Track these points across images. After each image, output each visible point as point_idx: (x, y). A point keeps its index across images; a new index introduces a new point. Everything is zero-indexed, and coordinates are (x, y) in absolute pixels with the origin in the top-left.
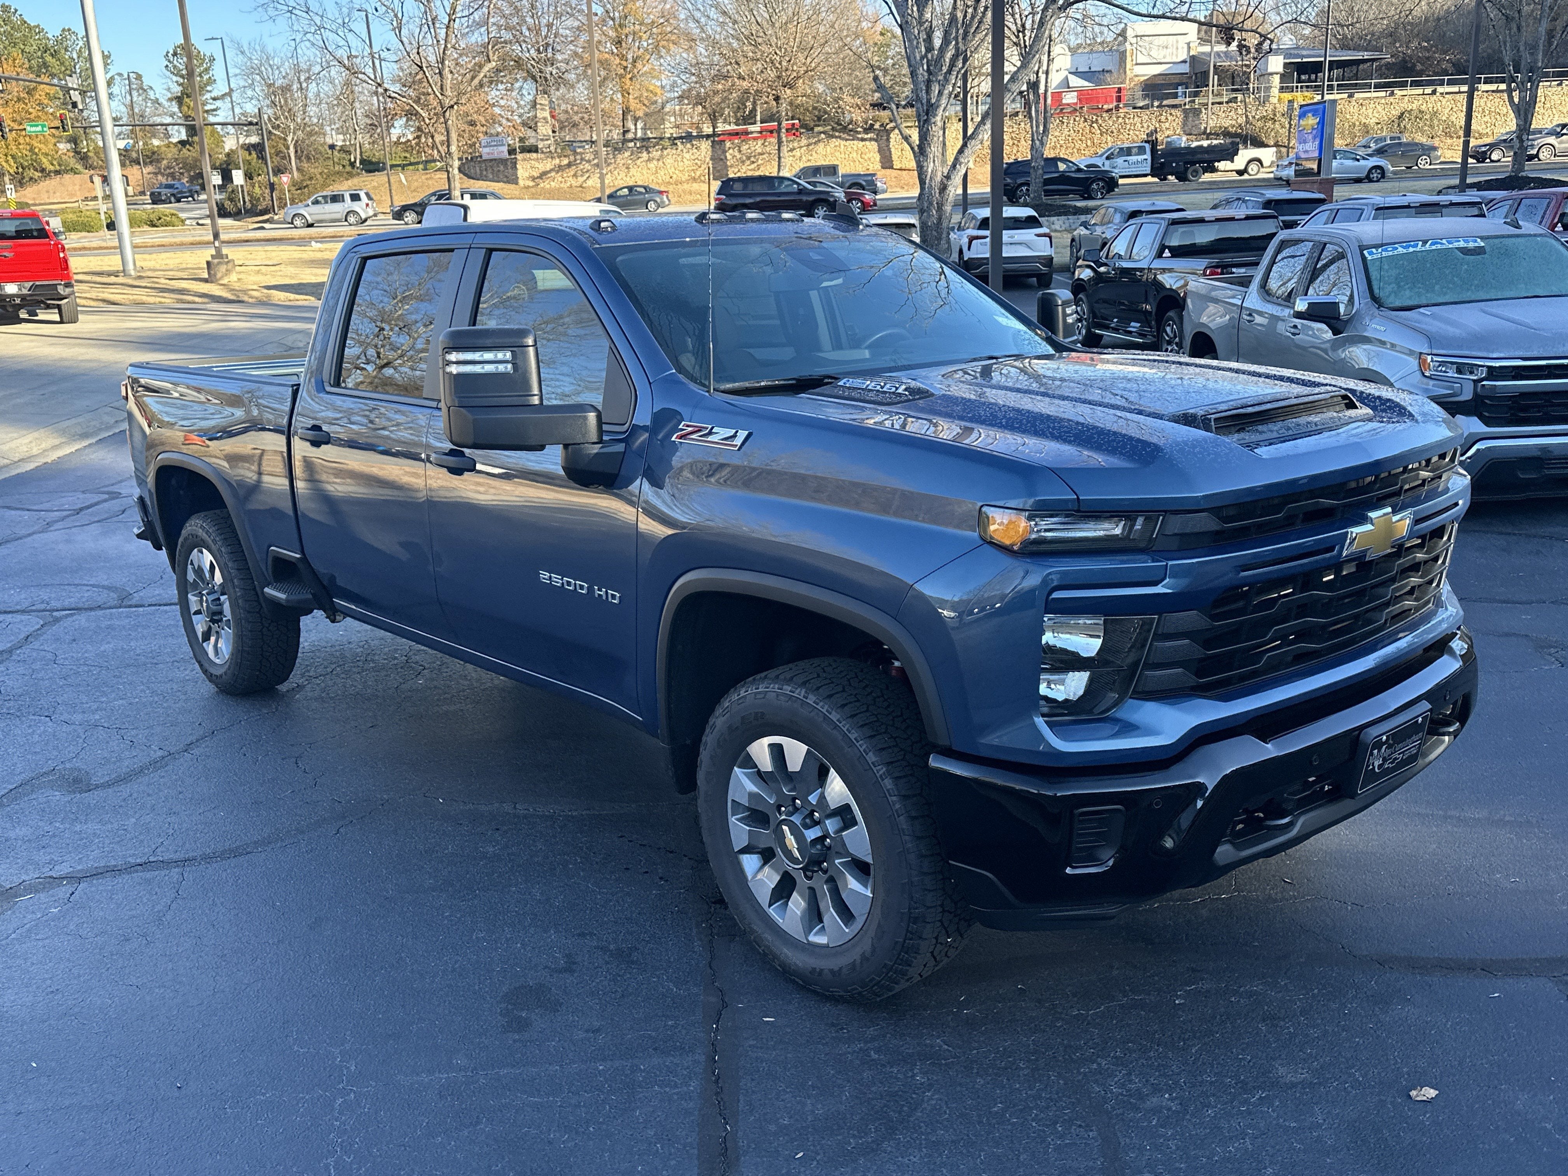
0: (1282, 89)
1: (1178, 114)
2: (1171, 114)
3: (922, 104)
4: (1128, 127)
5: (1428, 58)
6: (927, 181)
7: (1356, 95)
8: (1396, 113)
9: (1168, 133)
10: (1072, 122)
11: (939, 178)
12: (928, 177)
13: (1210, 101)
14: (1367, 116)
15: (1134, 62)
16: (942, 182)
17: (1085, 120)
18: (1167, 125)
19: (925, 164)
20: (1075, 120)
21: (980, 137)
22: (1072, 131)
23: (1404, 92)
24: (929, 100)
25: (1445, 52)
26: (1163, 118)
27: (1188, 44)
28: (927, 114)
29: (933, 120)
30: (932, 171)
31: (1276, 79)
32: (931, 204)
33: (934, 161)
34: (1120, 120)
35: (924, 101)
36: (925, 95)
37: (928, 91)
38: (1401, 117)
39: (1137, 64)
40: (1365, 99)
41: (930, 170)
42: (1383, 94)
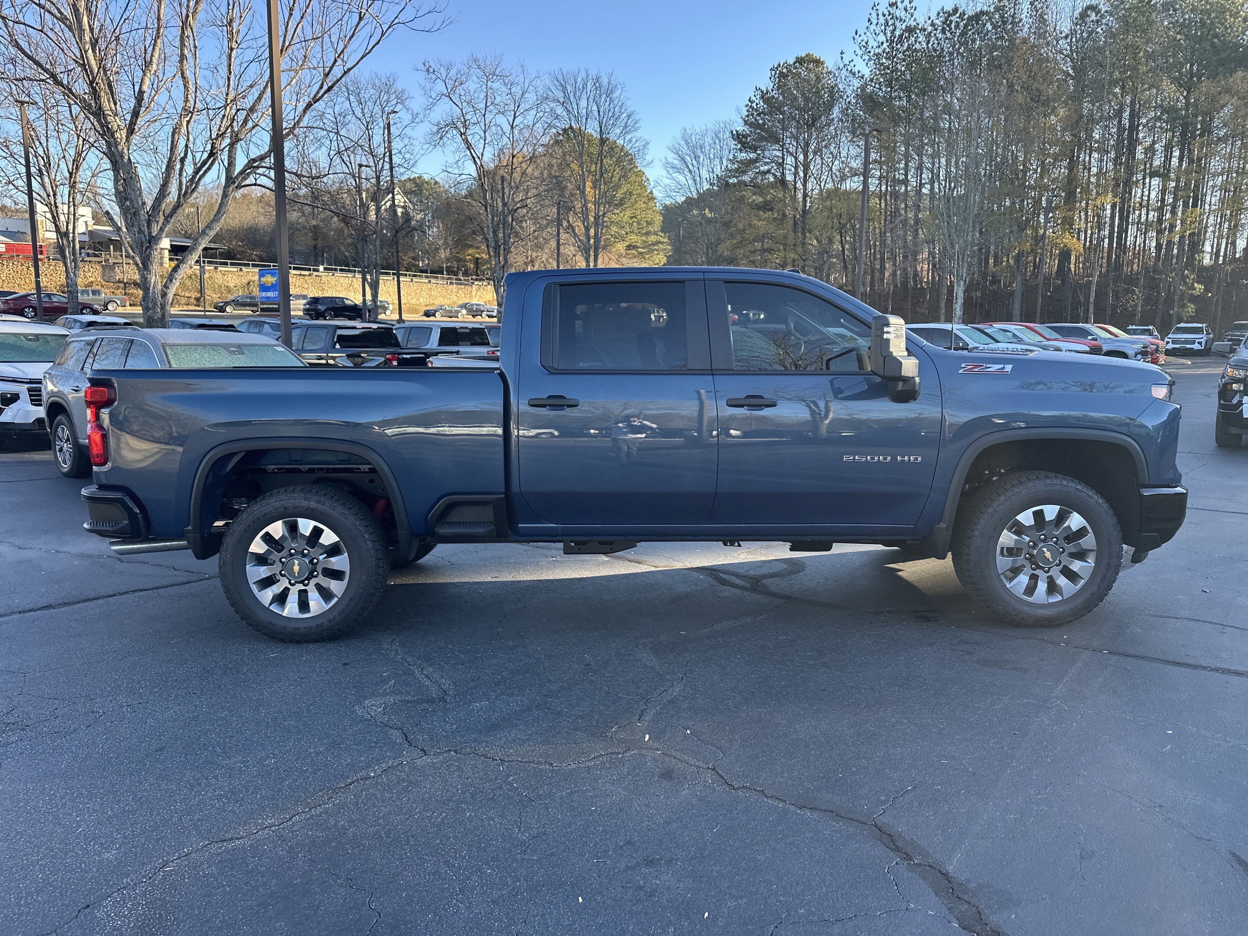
0: (170, 259)
1: (98, 268)
2: (92, 267)
3: (145, 236)
4: (59, 272)
5: (243, 252)
6: (151, 289)
7: (220, 269)
8: (245, 281)
9: (91, 279)
10: (11, 265)
11: (159, 287)
12: (152, 286)
13: (125, 262)
14: (228, 282)
15: (45, 229)
16: (162, 290)
17: (22, 265)
18: (90, 274)
19: (149, 276)
20: (13, 264)
21: (189, 262)
22: (12, 271)
23: (248, 270)
24: (150, 234)
25: (253, 250)
26: (86, 270)
27: (86, 222)
28: (150, 242)
29: (155, 247)
30: (155, 282)
31: (166, 253)
32: (156, 304)
33: (156, 275)
34: (52, 267)
35: (147, 233)
36: (146, 230)
37: (149, 226)
38: (248, 284)
39: (46, 231)
40: (226, 271)
41: (153, 281)
42: (235, 270)
